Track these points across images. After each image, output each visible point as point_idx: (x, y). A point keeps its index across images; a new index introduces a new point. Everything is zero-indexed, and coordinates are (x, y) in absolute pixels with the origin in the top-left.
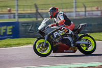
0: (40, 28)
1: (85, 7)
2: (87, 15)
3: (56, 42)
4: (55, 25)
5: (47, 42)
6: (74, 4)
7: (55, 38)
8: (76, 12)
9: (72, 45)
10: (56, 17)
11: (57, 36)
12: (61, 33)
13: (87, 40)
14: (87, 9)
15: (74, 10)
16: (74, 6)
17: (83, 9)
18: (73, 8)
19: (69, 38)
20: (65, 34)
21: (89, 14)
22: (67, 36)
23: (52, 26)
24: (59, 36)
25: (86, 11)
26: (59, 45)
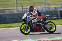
0: (23, 18)
1: (22, 6)
2: (23, 11)
3: (33, 26)
4: (32, 16)
5: (28, 26)
6: (16, 5)
7: (33, 24)
8: (17, 9)
9: (43, 28)
10: (32, 11)
11: (34, 22)
12: (36, 21)
13: (51, 24)
14: (24, 7)
15: (15, 8)
16: (16, 6)
17: (21, 8)
18: (15, 7)
19: (40, 23)
20: (38, 21)
21: (24, 10)
22: (39, 23)
23: (31, 16)
24: (35, 22)
25: (23, 9)
26: (35, 28)
